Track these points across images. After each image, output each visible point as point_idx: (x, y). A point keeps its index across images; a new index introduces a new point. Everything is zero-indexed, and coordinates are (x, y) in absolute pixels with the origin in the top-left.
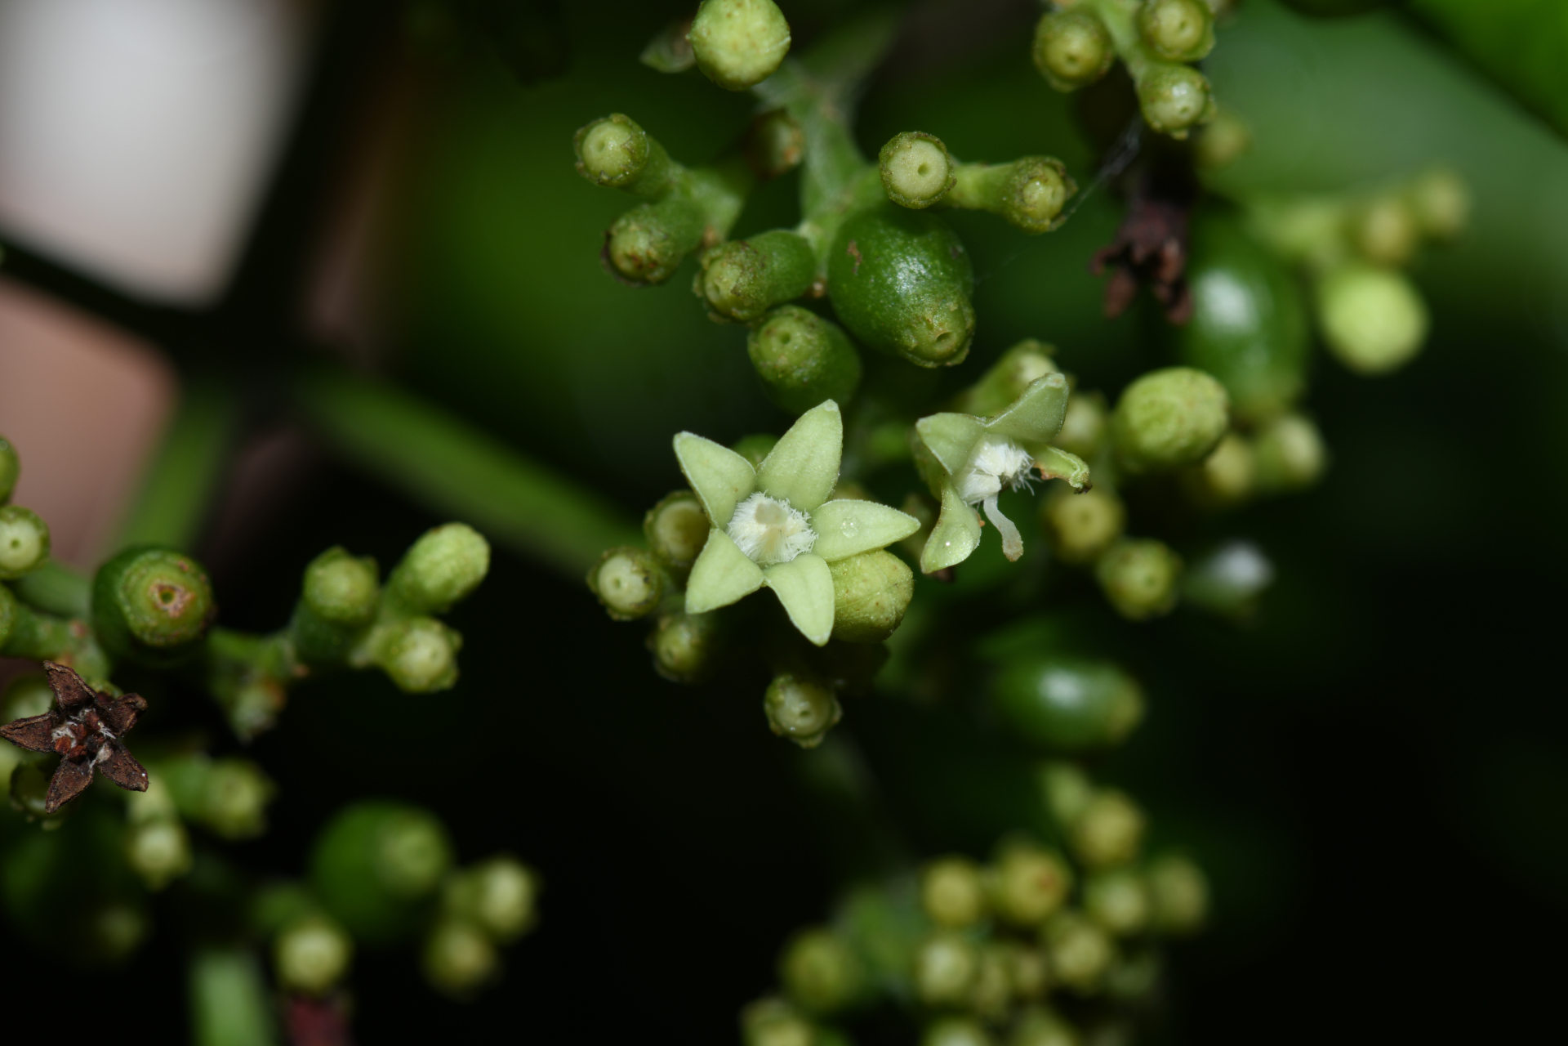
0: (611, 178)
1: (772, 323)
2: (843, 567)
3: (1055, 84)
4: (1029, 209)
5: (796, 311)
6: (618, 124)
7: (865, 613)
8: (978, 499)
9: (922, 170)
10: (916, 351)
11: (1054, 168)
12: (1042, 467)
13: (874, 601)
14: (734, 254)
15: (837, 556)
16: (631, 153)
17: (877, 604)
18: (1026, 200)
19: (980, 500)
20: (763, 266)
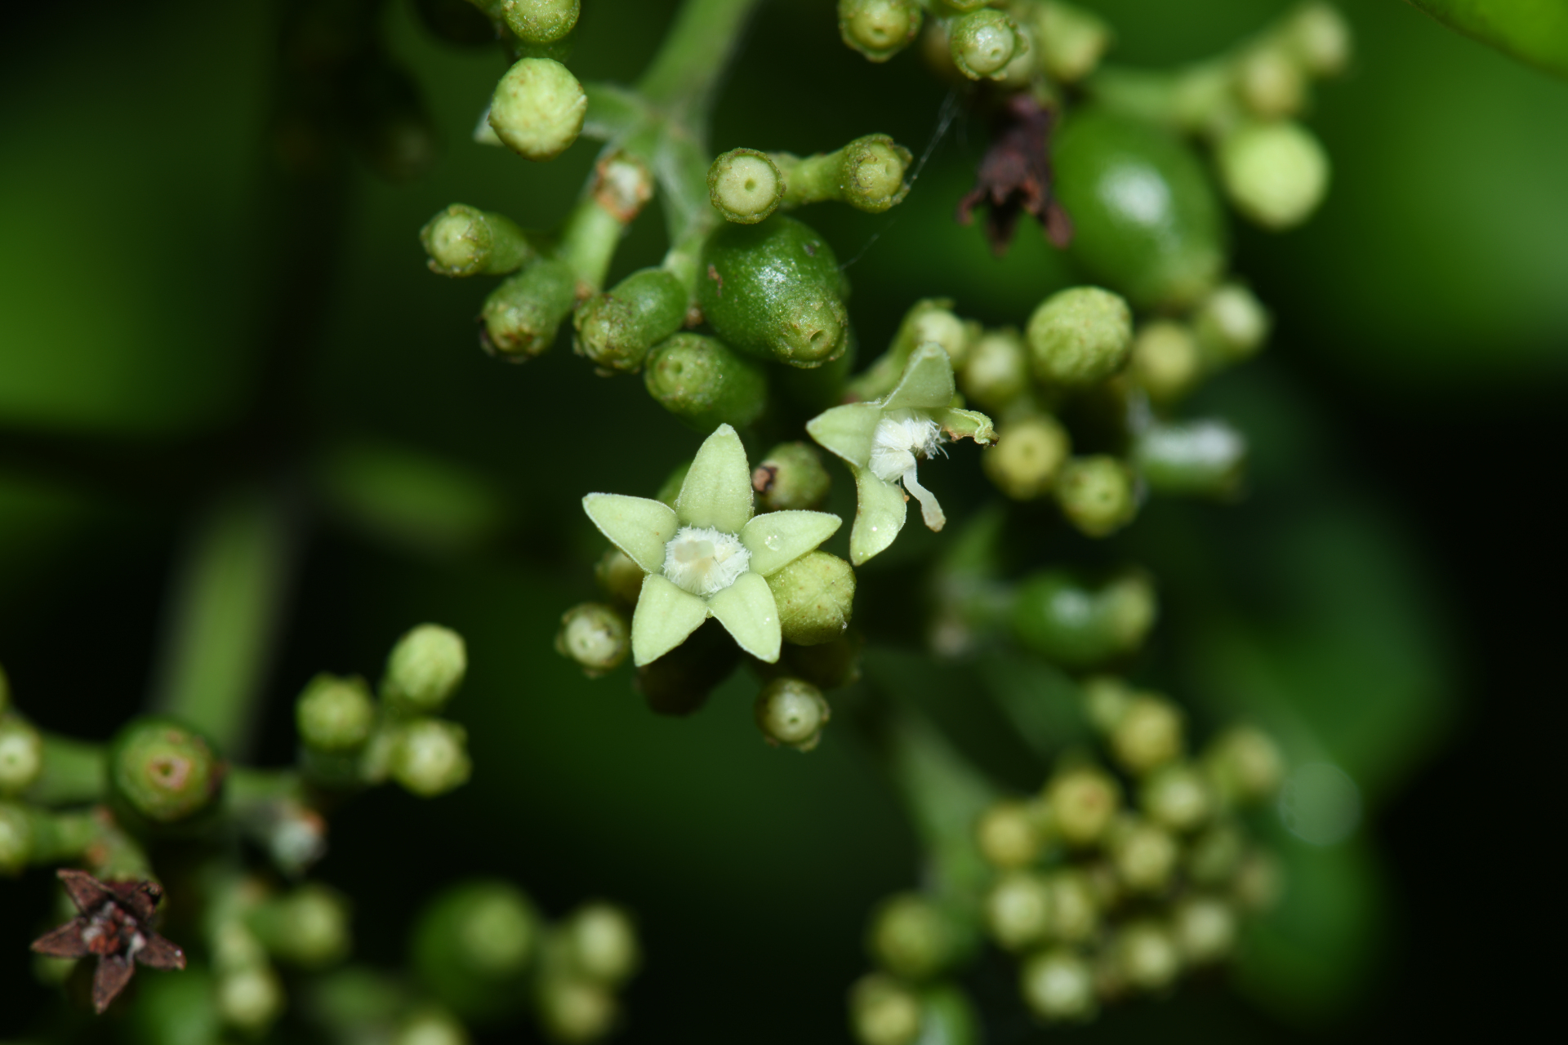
0: (463, 269)
1: (662, 359)
2: (781, 579)
3: (872, 56)
4: (867, 191)
5: (681, 339)
6: (458, 213)
7: (811, 618)
8: (897, 476)
9: (749, 185)
10: (795, 356)
11: (882, 143)
12: (950, 429)
13: (815, 606)
14: (600, 309)
15: (771, 570)
16: (474, 241)
17: (819, 607)
18: (862, 184)
19: (899, 477)
20: (630, 314)
